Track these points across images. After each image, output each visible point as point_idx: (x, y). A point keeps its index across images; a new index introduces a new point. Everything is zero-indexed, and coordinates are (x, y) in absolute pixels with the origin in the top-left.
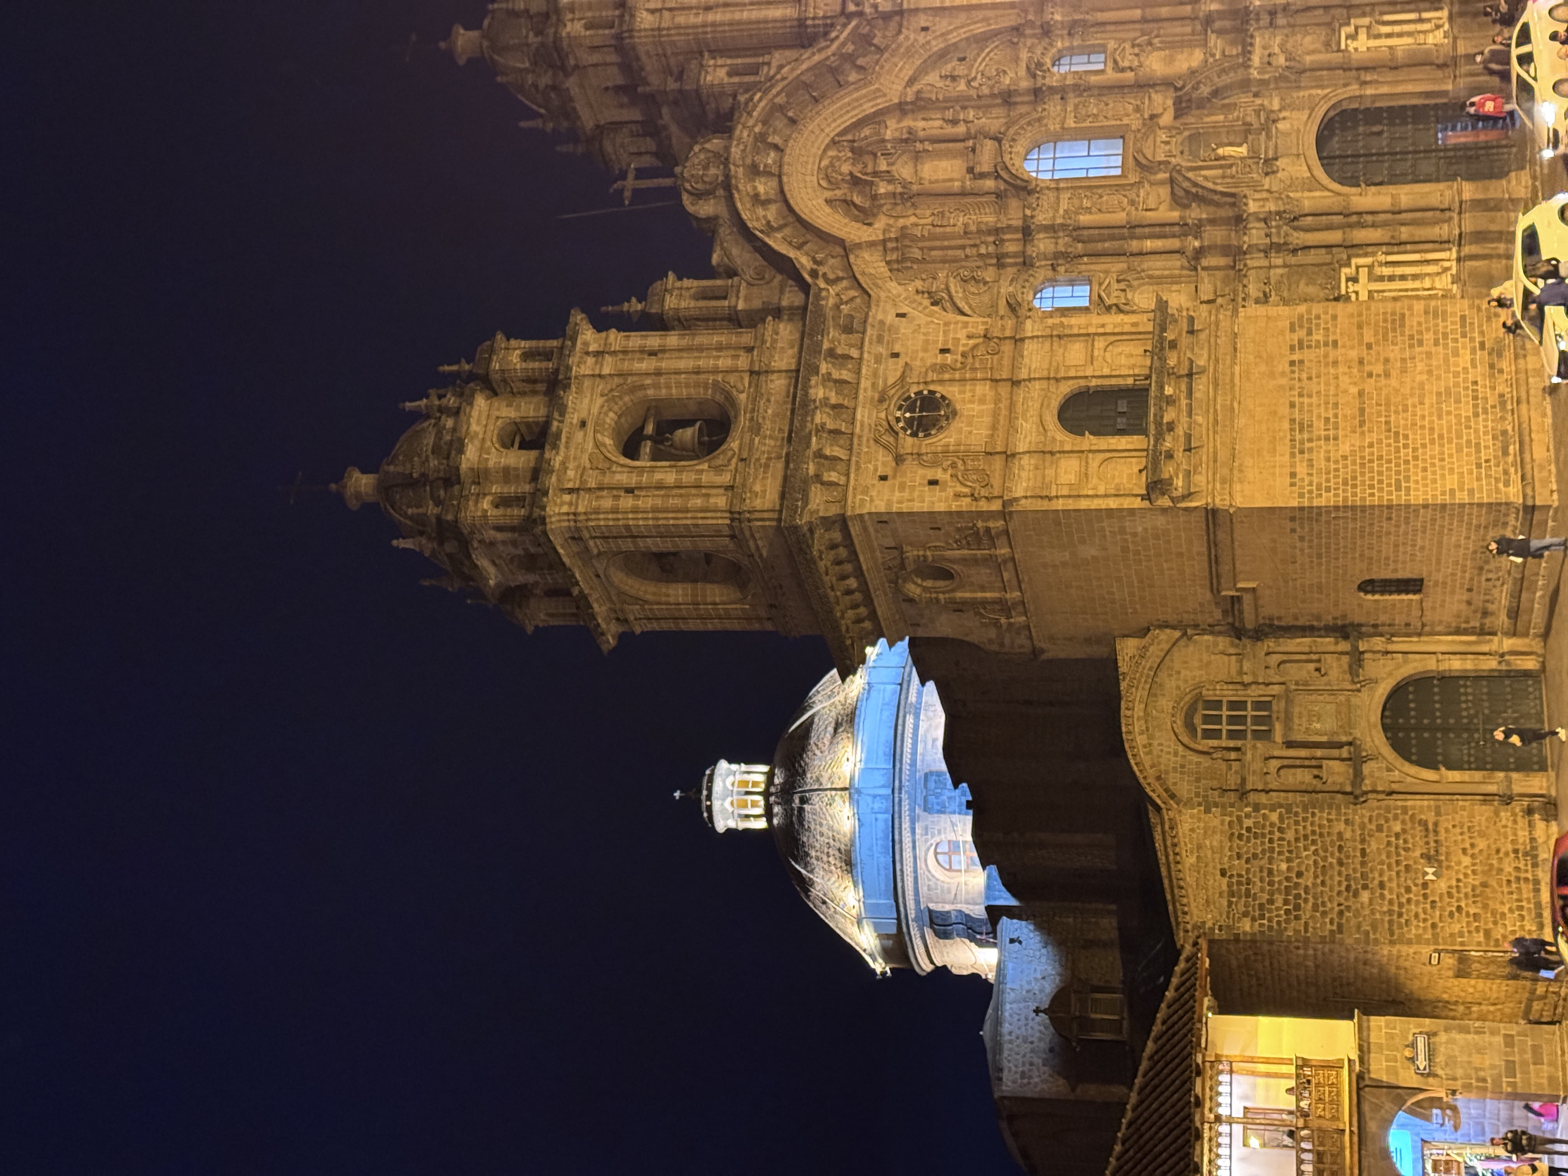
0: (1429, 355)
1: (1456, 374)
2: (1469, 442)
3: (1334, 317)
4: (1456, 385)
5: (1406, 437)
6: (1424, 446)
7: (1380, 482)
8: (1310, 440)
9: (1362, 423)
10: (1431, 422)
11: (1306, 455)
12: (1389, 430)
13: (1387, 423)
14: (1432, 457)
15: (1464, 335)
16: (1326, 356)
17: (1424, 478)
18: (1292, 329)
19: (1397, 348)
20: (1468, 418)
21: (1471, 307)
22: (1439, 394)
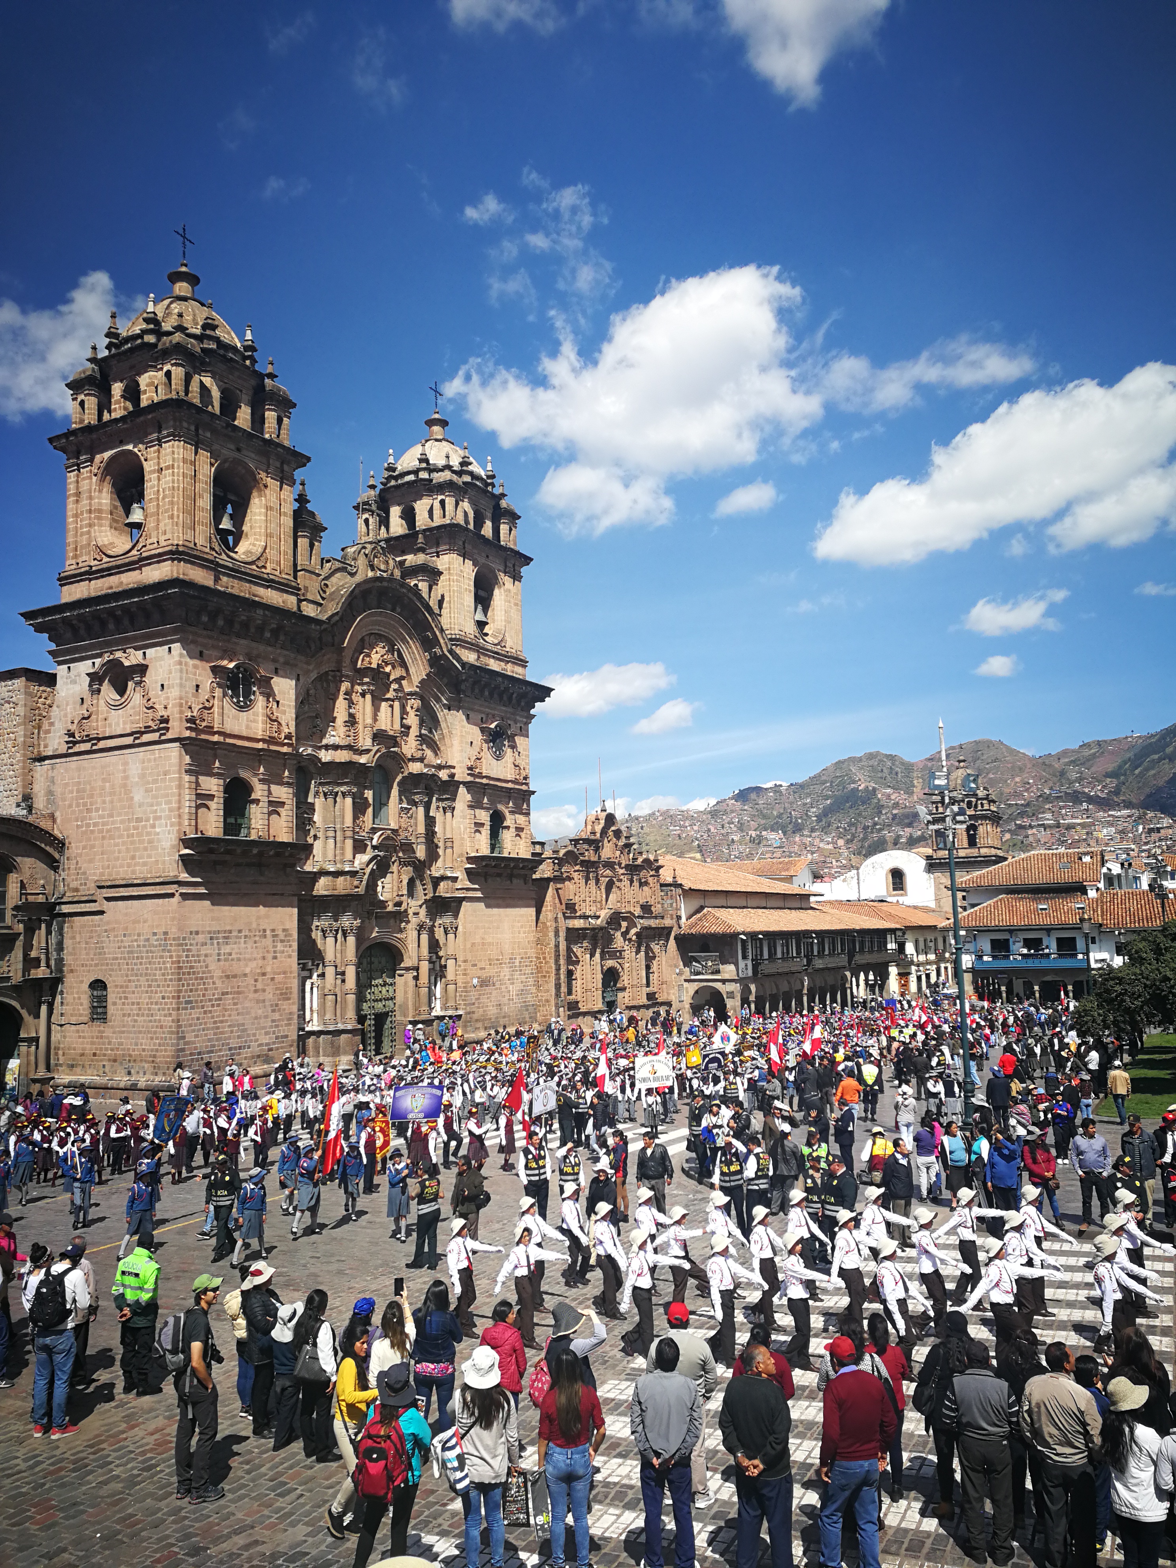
0: (266, 1017)
1: (254, 1035)
2: (214, 1046)
3: (290, 956)
4: (248, 1035)
5: (218, 1005)
6: (213, 1017)
7: (191, 991)
8: (218, 943)
9: (228, 977)
10: (227, 1021)
11: (209, 941)
12: (223, 994)
13: (227, 993)
14: (206, 1023)
15: (277, 1038)
16: (268, 952)
17: (193, 1019)
18: (284, 930)
19: (271, 996)
20: (228, 1044)
21: (293, 1041)
22: (243, 1025)
